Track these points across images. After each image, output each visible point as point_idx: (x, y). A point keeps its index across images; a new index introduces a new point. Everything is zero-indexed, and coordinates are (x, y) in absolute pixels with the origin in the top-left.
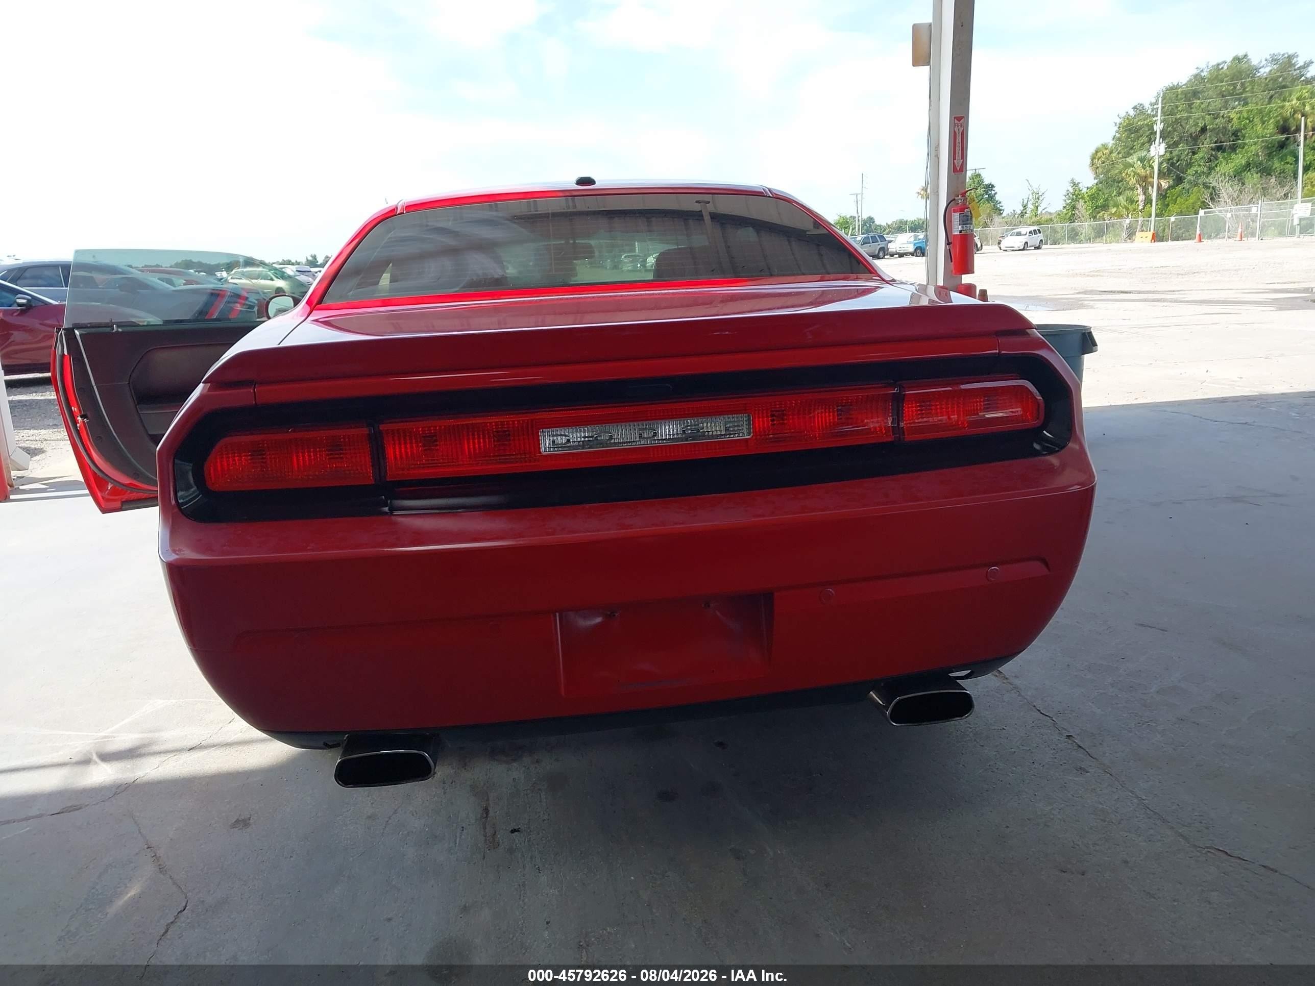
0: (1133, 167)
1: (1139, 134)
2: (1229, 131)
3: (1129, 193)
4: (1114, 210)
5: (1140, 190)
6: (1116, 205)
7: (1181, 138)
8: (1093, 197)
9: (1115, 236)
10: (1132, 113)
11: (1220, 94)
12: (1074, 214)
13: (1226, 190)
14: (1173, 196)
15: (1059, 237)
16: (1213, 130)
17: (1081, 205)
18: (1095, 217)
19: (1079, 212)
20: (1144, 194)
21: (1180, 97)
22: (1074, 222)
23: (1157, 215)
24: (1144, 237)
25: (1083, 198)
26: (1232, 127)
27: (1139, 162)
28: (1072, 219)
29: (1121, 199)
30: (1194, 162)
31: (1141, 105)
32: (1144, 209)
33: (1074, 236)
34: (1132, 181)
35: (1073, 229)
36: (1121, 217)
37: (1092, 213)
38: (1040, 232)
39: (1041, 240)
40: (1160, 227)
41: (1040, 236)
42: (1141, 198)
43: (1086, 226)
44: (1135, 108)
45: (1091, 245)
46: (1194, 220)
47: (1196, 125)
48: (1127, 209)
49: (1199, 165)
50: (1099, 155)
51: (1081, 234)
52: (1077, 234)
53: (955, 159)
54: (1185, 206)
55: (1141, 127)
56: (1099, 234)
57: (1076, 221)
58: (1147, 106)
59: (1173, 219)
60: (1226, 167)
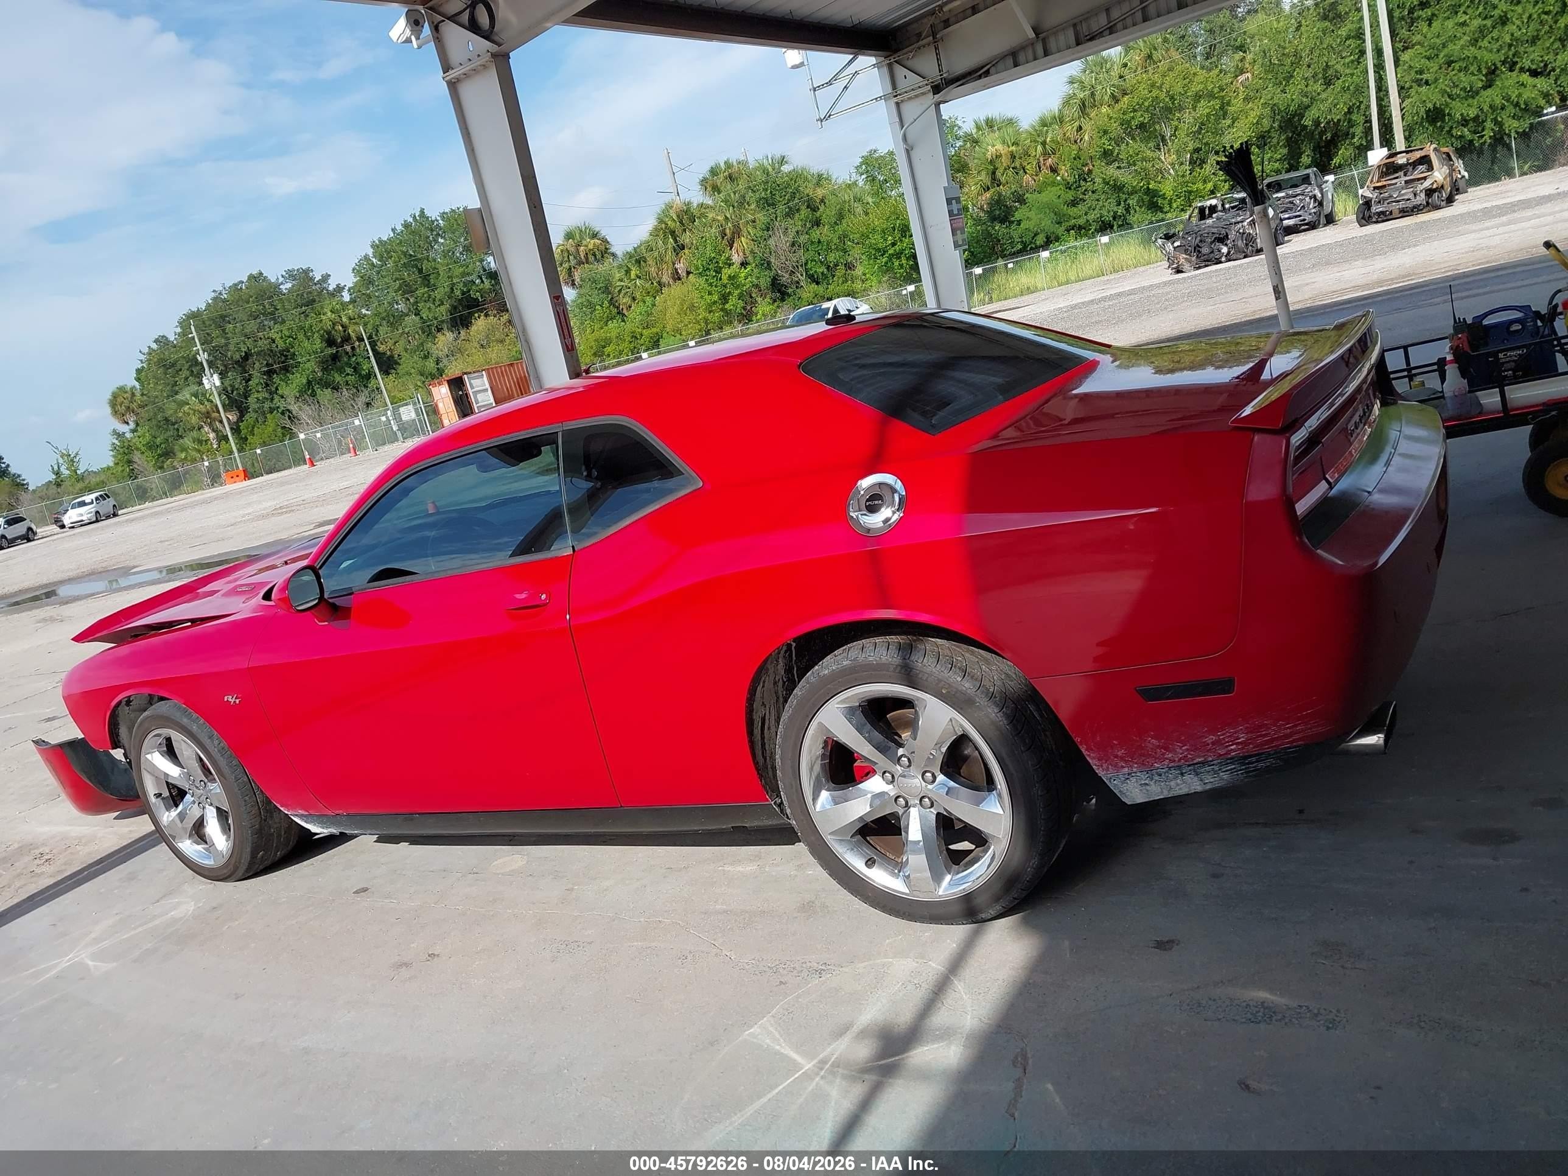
0: (189, 404)
1: (178, 367)
2: (276, 352)
3: (195, 434)
4: (183, 455)
5: (206, 429)
6: (184, 449)
7: (225, 366)
8: (151, 446)
9: (196, 483)
10: (155, 346)
11: (251, 315)
12: (133, 470)
13: (304, 412)
14: (247, 428)
15: (123, 499)
16: (258, 353)
17: (137, 457)
18: (161, 468)
19: (138, 465)
20: (213, 430)
21: (207, 323)
22: (136, 478)
23: (239, 451)
24: (235, 477)
25: (137, 449)
26: (277, 347)
27: (193, 398)
28: (133, 475)
29: (187, 441)
30: (250, 390)
31: (163, 336)
32: (219, 447)
33: (143, 495)
34: (194, 420)
35: (139, 487)
36: (194, 461)
37: (156, 464)
38: (109, 497)
39: (114, 506)
40: (247, 462)
41: (111, 502)
42: (212, 435)
43: (155, 479)
44: (156, 341)
45: (170, 499)
46: (282, 448)
47: (239, 350)
48: (199, 451)
49: (258, 392)
50: (119, 400)
51: (152, 489)
52: (145, 491)
53: (565, 339)
54: (266, 436)
55: (176, 361)
56: (175, 485)
57: (140, 476)
58: (172, 338)
59: (259, 451)
60: (289, 389)
